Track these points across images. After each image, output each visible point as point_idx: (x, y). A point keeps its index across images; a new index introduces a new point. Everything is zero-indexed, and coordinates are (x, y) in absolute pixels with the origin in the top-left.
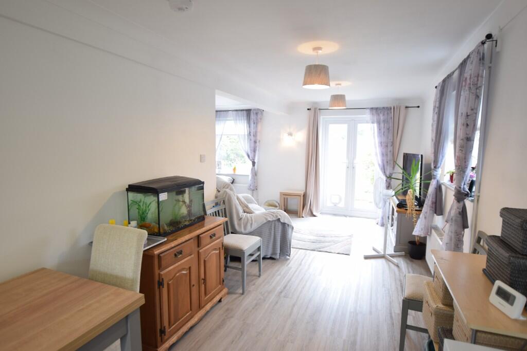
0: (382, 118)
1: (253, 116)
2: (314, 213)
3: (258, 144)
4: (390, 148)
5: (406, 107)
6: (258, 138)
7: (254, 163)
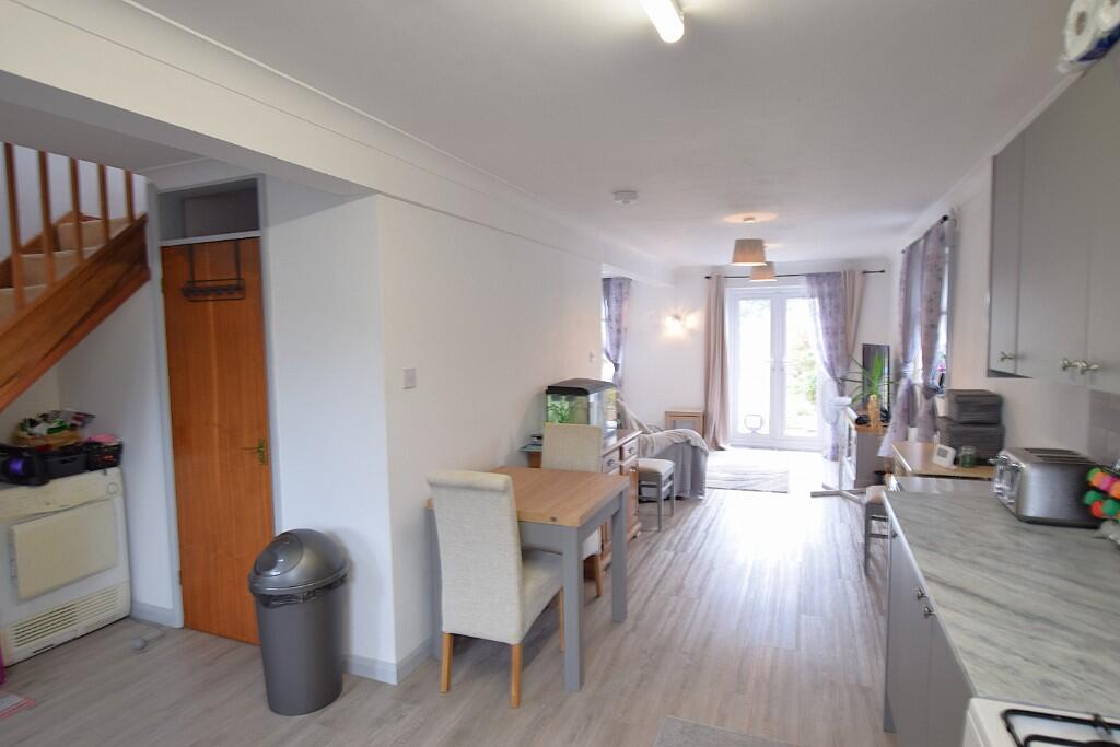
0: (826, 289)
1: (614, 291)
2: (722, 445)
3: (623, 335)
4: (841, 337)
5: (865, 272)
6: (624, 324)
7: (616, 366)
